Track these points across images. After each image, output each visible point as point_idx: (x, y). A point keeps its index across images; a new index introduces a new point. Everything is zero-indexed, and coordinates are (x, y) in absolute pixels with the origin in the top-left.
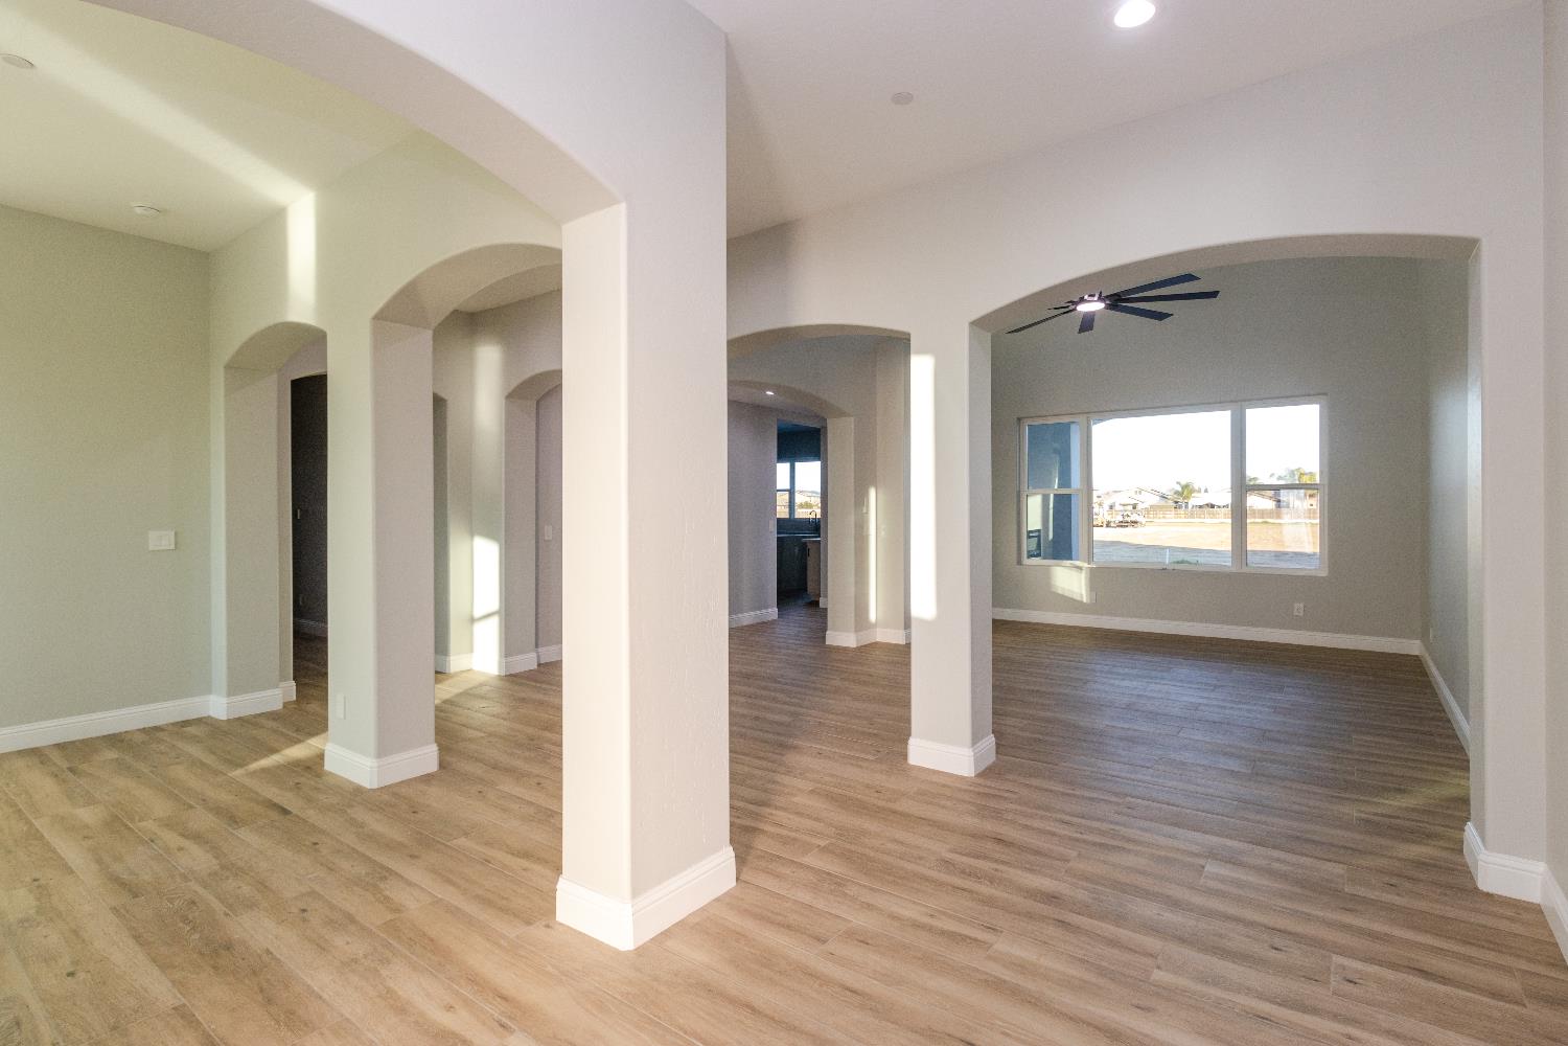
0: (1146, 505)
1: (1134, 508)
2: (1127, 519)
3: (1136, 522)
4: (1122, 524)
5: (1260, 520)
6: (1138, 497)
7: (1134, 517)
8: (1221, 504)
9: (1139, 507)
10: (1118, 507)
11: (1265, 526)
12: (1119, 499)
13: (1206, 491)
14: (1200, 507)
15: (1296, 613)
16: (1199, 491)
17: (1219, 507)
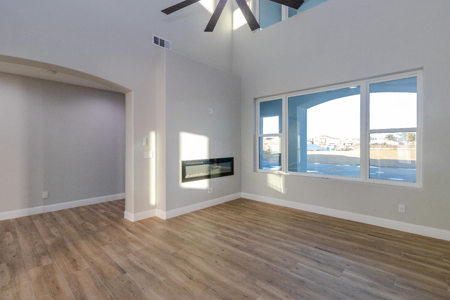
0: (356, 144)
1: (352, 144)
2: (348, 148)
3: (351, 149)
4: (346, 150)
5: (393, 149)
6: (353, 141)
7: (351, 147)
8: (380, 143)
9: (353, 144)
10: (346, 144)
11: (395, 150)
12: (347, 142)
13: (376, 139)
14: (373, 144)
15: (400, 211)
16: (374, 139)
17: (380, 144)
